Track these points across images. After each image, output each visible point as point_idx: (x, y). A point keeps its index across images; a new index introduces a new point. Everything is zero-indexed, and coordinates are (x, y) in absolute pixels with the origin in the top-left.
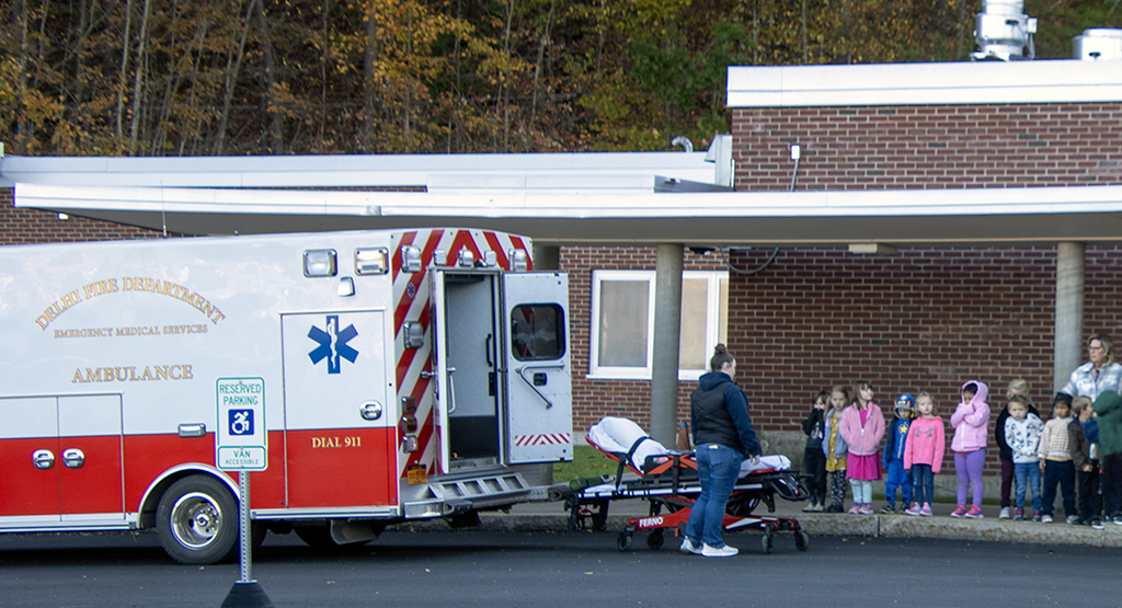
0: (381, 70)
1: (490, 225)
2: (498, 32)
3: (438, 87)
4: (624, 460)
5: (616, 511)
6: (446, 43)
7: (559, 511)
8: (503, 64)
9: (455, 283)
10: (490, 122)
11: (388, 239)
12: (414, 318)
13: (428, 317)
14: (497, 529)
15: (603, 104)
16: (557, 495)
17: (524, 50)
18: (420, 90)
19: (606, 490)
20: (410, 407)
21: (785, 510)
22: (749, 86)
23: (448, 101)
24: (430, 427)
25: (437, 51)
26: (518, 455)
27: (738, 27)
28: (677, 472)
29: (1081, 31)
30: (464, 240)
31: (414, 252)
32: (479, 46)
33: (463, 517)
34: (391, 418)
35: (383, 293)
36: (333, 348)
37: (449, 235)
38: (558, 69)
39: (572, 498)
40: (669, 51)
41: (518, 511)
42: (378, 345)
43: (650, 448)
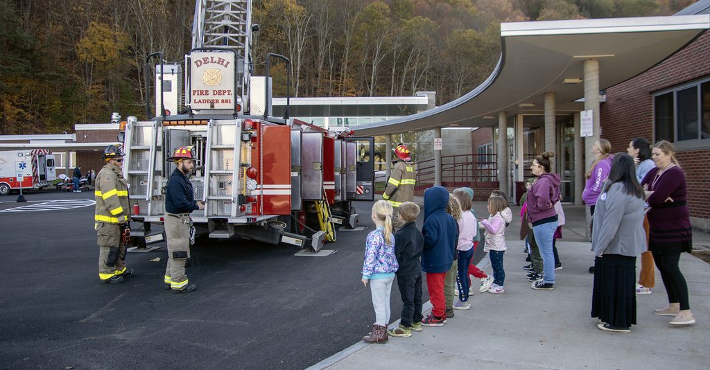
0: (8, 118)
1: (44, 148)
2: (28, 111)
3: (18, 120)
4: (64, 180)
5: (63, 187)
6: (19, 113)
7: (55, 187)
8: (29, 117)
9: (39, 156)
10: (28, 126)
11: (30, 151)
12: (34, 162)
13: (36, 161)
14: (44, 190)
15: (48, 123)
16: (54, 185)
17: (33, 114)
18: (15, 121)
19: (61, 184)
20: (34, 174)
21: (87, 186)
22: (78, 127)
23: (20, 122)
24: (37, 176)
25: (17, 114)
26: (48, 180)
27: (71, 110)
28: (71, 181)
29: (128, 116)
30: (40, 151)
31: (34, 153)
32: (25, 114)
33: (41, 188)
34: (31, 175)
35: (30, 158)
36: (23, 166)
37: (38, 150)
38: (39, 117)
39: (56, 185)
40: (59, 114)
41: (49, 187)
42: (29, 165)
43: (68, 178)
